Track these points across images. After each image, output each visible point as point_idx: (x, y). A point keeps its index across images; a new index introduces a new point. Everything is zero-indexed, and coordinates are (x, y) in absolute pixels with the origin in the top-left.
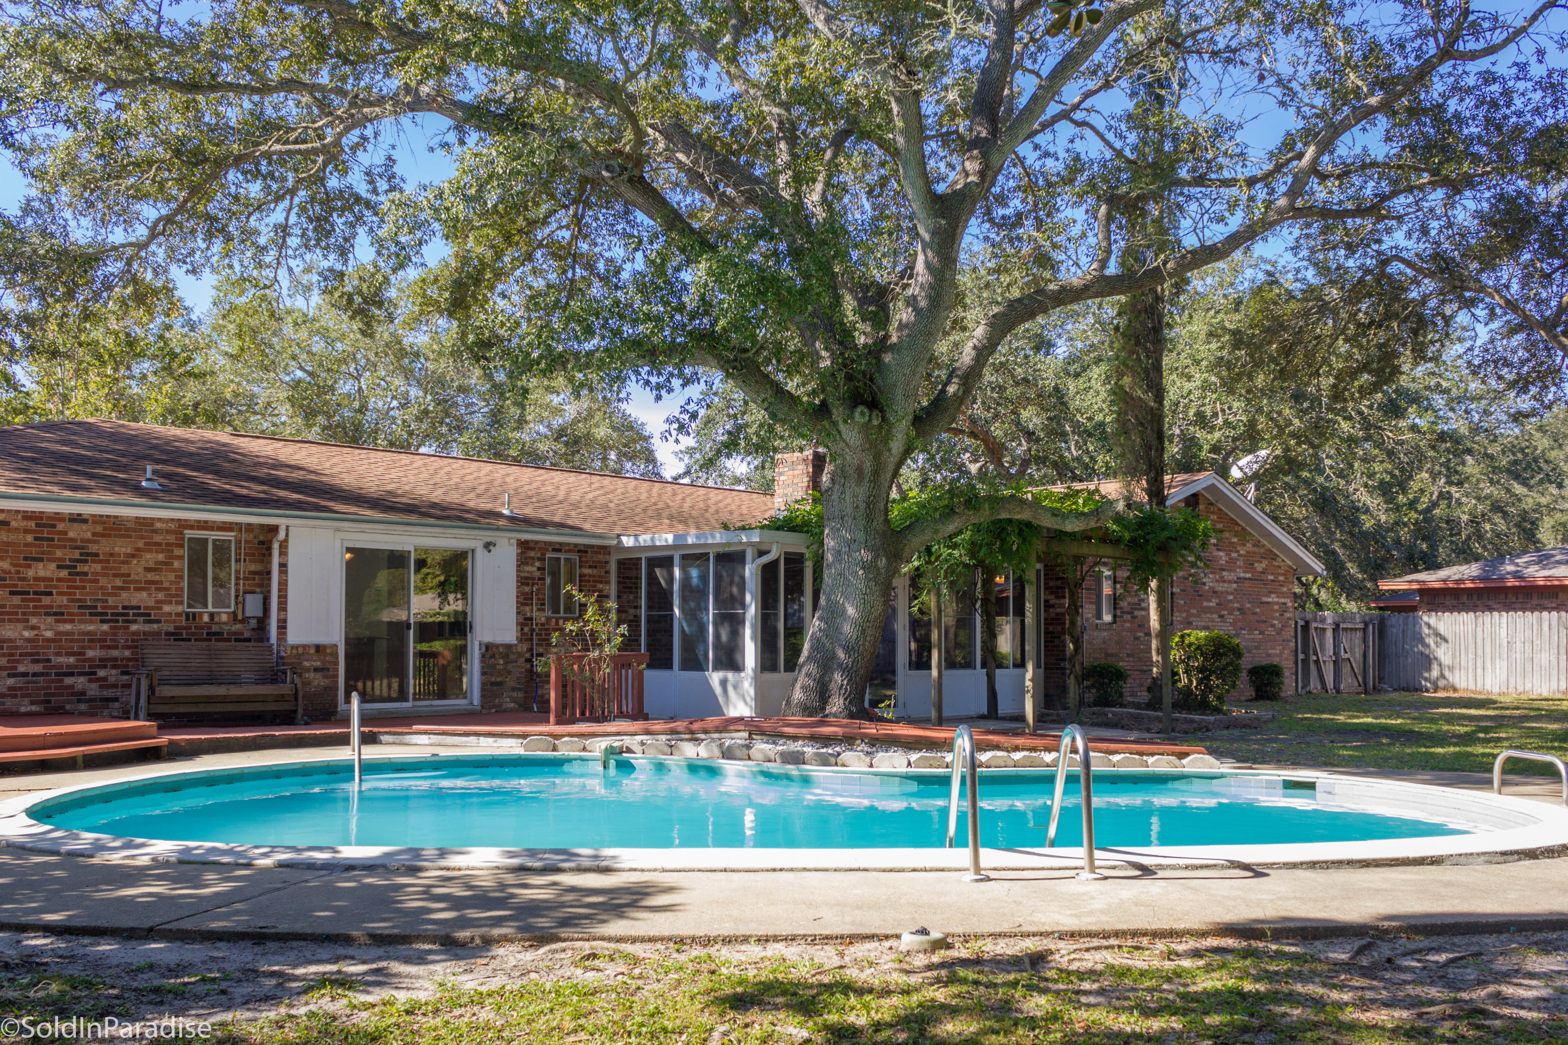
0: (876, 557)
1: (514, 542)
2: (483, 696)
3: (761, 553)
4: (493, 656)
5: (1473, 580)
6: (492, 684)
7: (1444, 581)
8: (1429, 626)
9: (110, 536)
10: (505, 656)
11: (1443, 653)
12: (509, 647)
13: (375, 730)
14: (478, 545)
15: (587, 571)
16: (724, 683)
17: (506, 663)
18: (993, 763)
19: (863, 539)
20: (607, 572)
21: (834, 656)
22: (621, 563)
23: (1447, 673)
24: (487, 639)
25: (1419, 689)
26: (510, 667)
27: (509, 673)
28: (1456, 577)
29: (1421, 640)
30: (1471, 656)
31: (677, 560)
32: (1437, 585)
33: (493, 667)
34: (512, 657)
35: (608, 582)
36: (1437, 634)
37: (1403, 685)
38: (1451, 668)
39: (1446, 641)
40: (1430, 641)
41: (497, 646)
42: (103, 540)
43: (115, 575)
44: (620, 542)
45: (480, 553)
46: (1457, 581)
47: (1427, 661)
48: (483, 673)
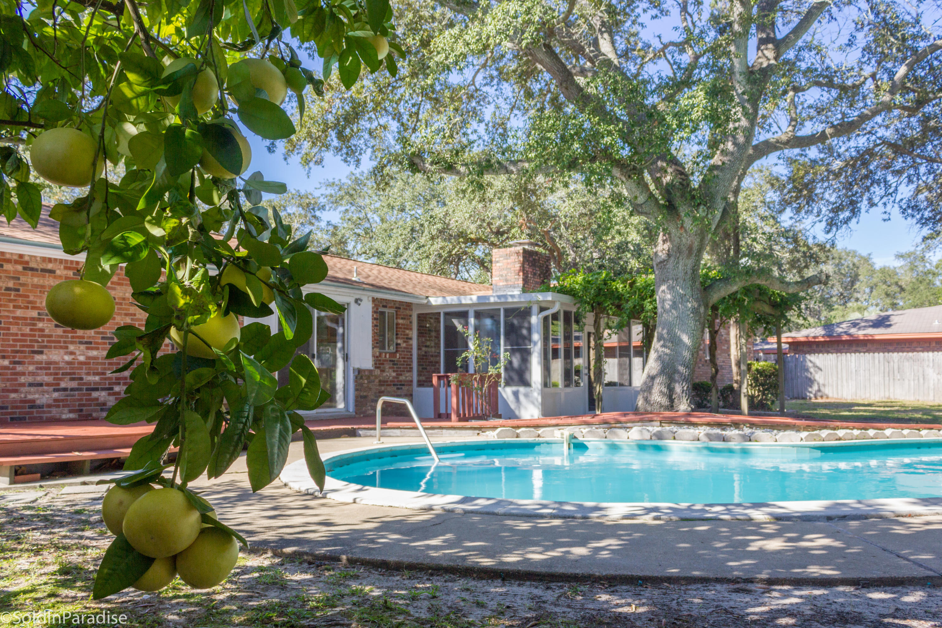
0: (699, 306)
1: (370, 299)
2: (356, 406)
3: (542, 309)
4: (361, 378)
5: (823, 337)
6: (362, 397)
7: (807, 337)
8: (811, 361)
9: (122, 284)
10: (368, 378)
11: (818, 377)
12: (370, 371)
13: (355, 427)
14: (351, 300)
15: (400, 321)
16: (516, 394)
17: (369, 382)
18: (846, 437)
19: (690, 294)
20: (411, 322)
21: (676, 371)
22: (422, 318)
23: (822, 389)
24: (357, 366)
25: (804, 398)
26: (370, 385)
27: (370, 389)
28: (812, 335)
29: (807, 370)
30: (835, 379)
31: (471, 314)
32: (803, 339)
33: (361, 385)
34: (372, 378)
35: (411, 329)
36: (815, 366)
37: (796, 395)
38: (824, 385)
39: (821, 369)
40: (812, 370)
41: (364, 371)
42: (118, 287)
43: (126, 315)
44: (429, 301)
45: (353, 306)
46: (815, 337)
47: (810, 382)
48: (356, 390)
